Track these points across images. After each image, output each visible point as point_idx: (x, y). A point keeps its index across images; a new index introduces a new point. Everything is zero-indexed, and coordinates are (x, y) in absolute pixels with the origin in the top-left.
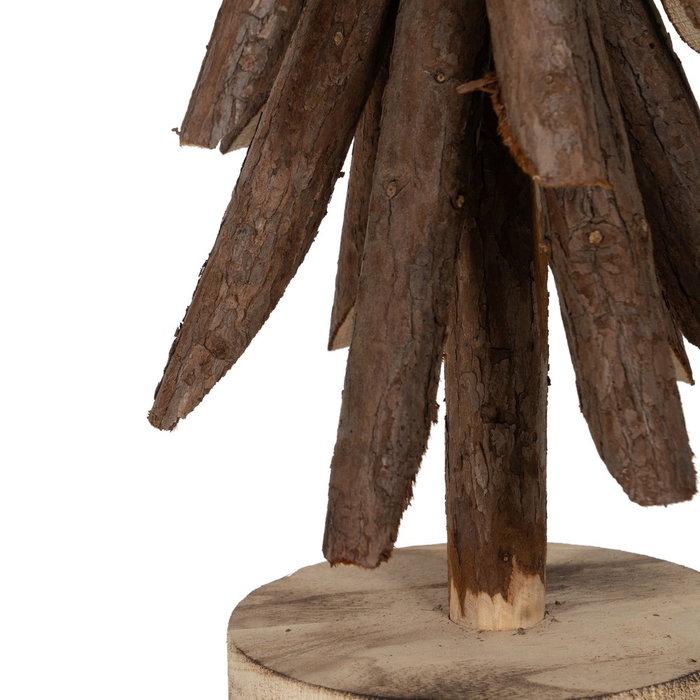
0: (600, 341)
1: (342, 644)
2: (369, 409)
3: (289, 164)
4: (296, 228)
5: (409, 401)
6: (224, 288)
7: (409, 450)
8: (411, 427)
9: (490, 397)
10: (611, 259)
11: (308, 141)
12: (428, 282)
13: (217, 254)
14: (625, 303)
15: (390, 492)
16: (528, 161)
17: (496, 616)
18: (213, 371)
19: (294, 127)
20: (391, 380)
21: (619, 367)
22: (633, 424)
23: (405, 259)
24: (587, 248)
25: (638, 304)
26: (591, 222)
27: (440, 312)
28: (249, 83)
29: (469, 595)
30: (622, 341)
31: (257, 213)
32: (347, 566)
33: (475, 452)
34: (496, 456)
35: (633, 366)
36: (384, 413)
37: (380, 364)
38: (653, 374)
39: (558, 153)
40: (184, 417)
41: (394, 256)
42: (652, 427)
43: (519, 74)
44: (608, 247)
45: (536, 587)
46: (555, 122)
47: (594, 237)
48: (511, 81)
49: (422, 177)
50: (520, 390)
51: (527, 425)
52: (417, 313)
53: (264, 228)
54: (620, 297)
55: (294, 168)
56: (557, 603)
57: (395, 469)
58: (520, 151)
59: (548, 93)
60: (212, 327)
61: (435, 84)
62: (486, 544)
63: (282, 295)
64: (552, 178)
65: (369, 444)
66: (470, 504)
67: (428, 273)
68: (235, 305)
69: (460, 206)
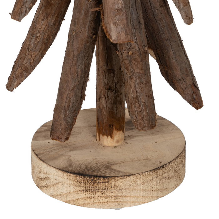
0: (130, 83)
1: (63, 149)
2: (64, 97)
3: (47, 18)
4: (49, 36)
5: (76, 95)
6: (27, 53)
7: (75, 109)
8: (76, 102)
9: (108, 83)
10: (135, 60)
11: (53, 11)
12: (83, 61)
13: (26, 41)
14: (138, 73)
15: (69, 121)
16: (109, 35)
17: (108, 142)
18: (24, 76)
19: (49, 7)
20: (71, 89)
21: (135, 91)
22: (138, 108)
23: (77, 54)
24: (128, 56)
25: (142, 73)
26: (129, 48)
27: (87, 69)
28: (31, 3)
29: (101, 136)
30: (136, 83)
31: (37, 31)
32: (56, 141)
33: (103, 97)
34: (109, 99)
35: (139, 91)
36: (68, 98)
37: (68, 84)
38: (145, 93)
39: (118, 33)
40: (15, 88)
41: (73, 53)
42: (143, 109)
43: (108, 8)
44: (134, 56)
45: (121, 134)
46: (117, 24)
47: (130, 53)
48: (106, 10)
49: (83, 30)
50: (116, 81)
51: (118, 91)
52: (79, 70)
53: (40, 36)
54: (137, 71)
55: (49, 19)
56: (129, 136)
57: (71, 115)
58: (107, 31)
59: (116, 15)
60: (24, 63)
61: (88, 2)
62: (106, 123)
63: (45, 55)
64: (115, 41)
65: (64, 107)
66: (102, 111)
67: (83, 58)
68: (31, 57)
69: (94, 38)
